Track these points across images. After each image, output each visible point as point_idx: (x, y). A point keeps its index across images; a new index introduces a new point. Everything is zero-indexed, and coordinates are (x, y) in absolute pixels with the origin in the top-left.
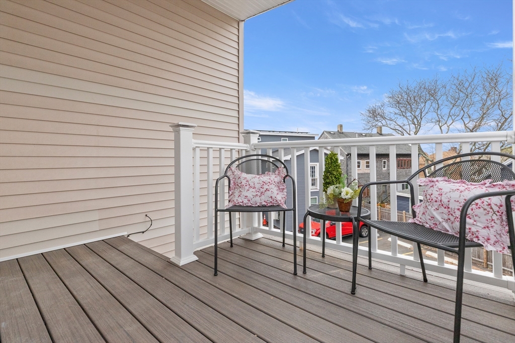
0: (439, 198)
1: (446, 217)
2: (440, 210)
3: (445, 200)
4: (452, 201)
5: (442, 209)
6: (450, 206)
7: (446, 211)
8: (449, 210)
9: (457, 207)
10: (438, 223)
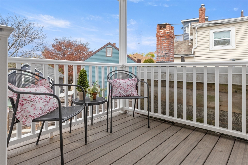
0: (120, 86)
1: (124, 91)
2: (122, 90)
3: (122, 86)
4: (124, 86)
5: (122, 89)
6: (124, 88)
7: (123, 89)
8: (124, 89)
9: (126, 88)
10: (122, 94)
